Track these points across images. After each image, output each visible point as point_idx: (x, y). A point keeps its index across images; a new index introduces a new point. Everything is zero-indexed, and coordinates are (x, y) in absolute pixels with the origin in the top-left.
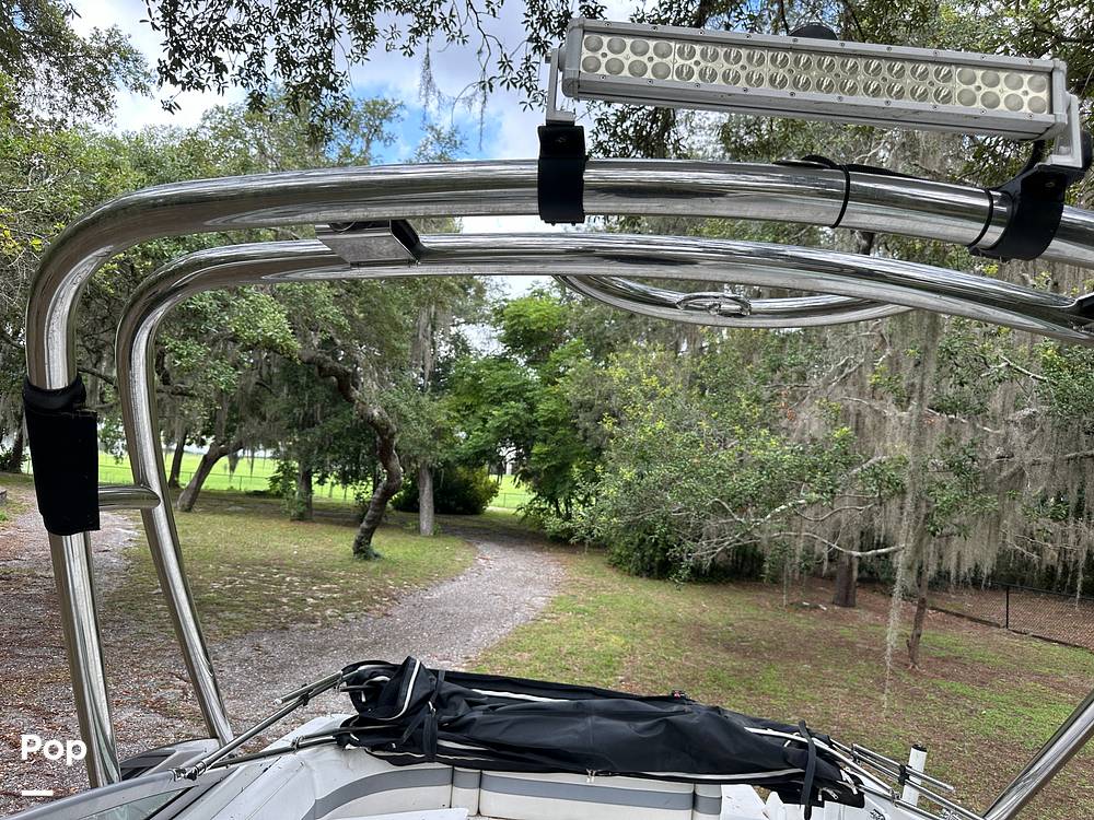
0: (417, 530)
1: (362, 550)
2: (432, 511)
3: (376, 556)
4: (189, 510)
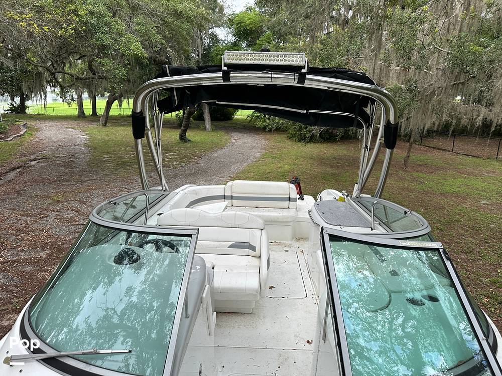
0: (205, 129)
1: (183, 138)
2: (210, 120)
3: (189, 140)
4: (105, 125)
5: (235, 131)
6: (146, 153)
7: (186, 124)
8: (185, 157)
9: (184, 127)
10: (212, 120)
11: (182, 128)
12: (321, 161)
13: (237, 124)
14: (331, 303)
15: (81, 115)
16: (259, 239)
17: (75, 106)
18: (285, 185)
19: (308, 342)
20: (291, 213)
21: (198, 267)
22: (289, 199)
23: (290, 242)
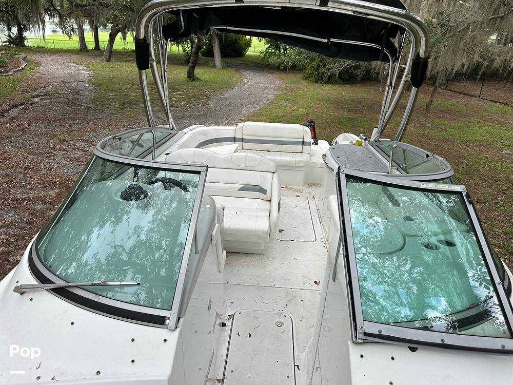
0: (214, 66)
1: (191, 76)
2: (220, 56)
3: (198, 79)
4: (109, 61)
5: (247, 69)
6: (153, 92)
7: (194, 60)
8: (194, 97)
9: (192, 63)
10: (222, 56)
11: (190, 64)
12: (339, 104)
13: (250, 61)
14: (344, 242)
15: (83, 48)
16: (271, 183)
17: (76, 38)
18: (299, 127)
19: (316, 282)
20: (304, 158)
21: (208, 206)
22: (303, 143)
23: (302, 188)
